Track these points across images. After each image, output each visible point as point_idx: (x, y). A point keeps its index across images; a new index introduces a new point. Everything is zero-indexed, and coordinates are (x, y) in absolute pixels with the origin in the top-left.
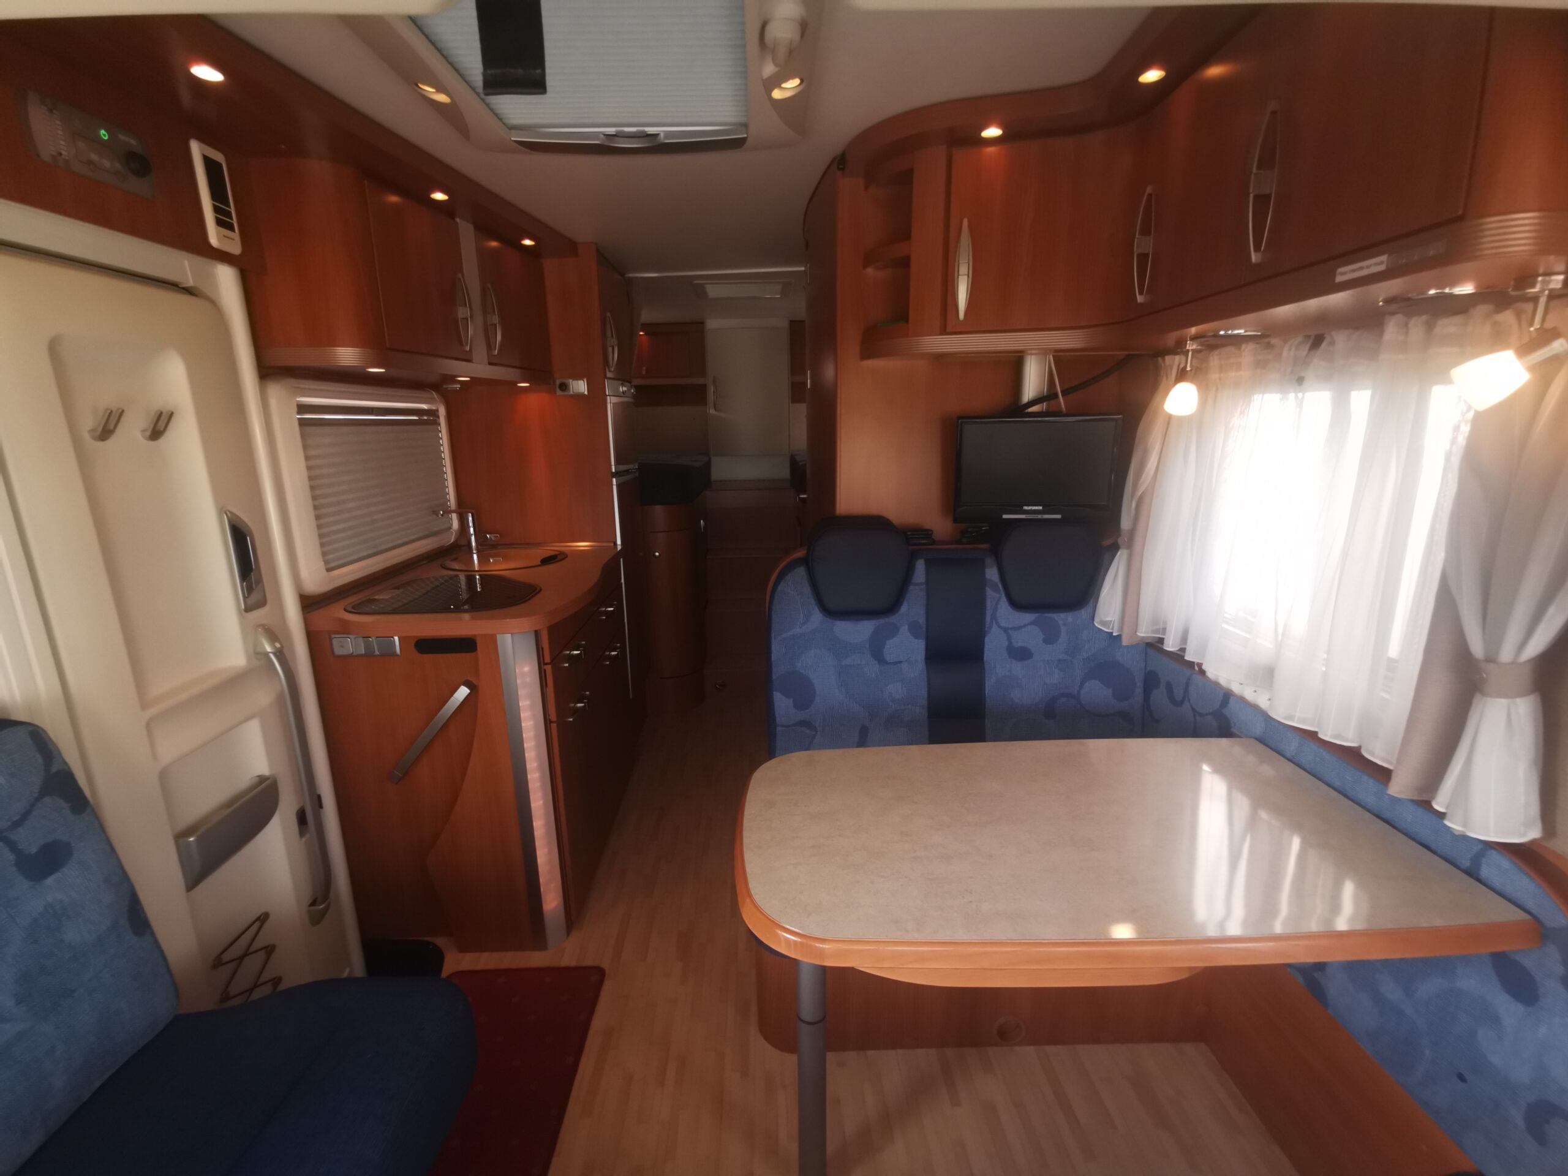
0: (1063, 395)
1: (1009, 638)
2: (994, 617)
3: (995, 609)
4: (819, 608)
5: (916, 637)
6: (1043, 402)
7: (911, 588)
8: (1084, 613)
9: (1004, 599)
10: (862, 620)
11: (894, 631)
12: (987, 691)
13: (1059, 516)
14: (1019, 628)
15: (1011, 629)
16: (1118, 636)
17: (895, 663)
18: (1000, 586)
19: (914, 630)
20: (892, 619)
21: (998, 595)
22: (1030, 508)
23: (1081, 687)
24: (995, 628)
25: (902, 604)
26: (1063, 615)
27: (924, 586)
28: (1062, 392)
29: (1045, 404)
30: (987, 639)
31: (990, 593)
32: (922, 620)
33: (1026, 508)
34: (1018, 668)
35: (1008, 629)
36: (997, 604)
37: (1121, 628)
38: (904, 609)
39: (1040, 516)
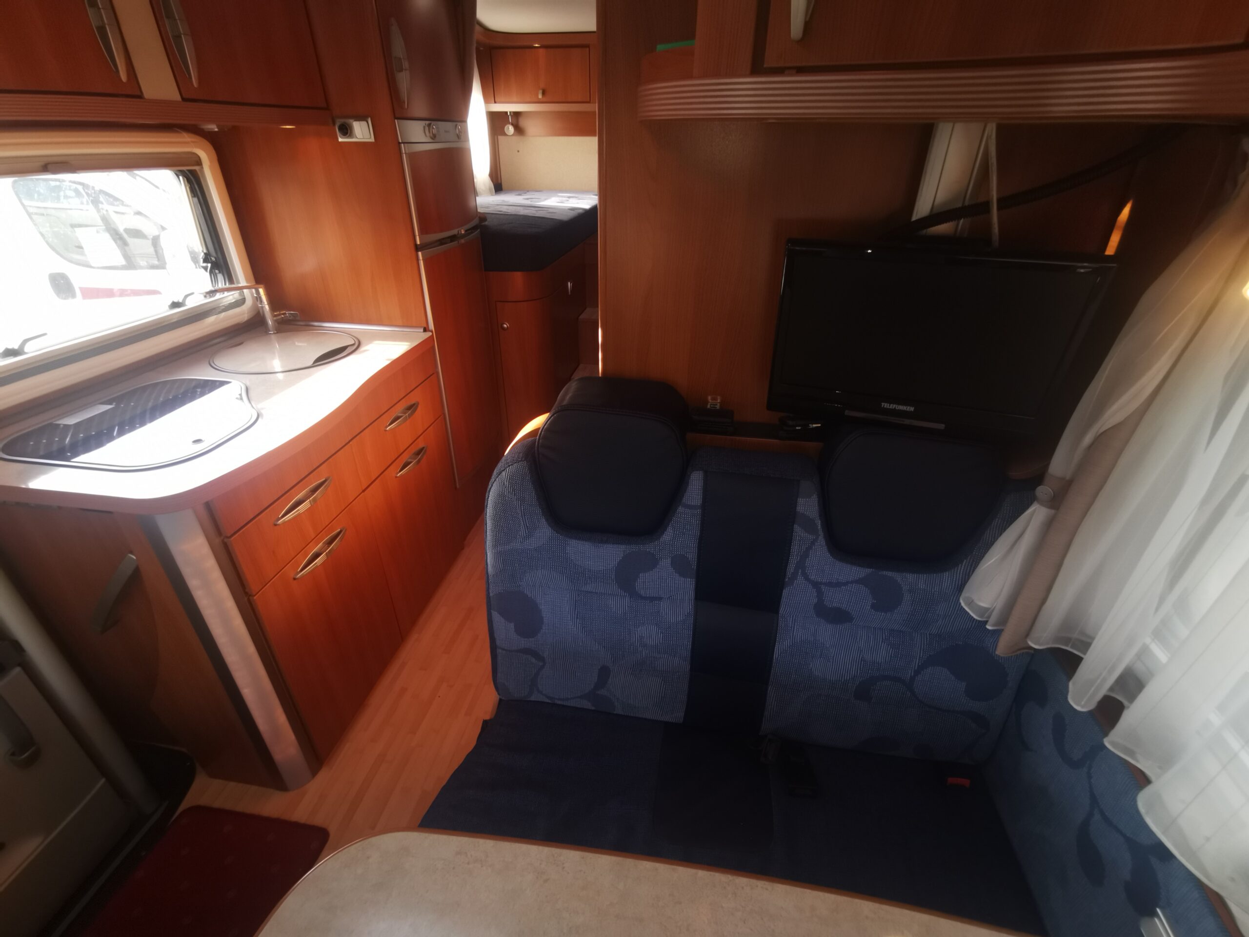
0: (999, 209)
1: (820, 594)
2: (801, 565)
3: (805, 555)
4: (547, 520)
5: (682, 574)
6: (958, 218)
7: (680, 509)
8: (946, 579)
9: (821, 540)
10: (606, 542)
11: (652, 562)
12: (775, 656)
13: (942, 426)
14: (838, 584)
15: (826, 584)
16: (994, 631)
17: (652, 599)
18: (819, 523)
19: (679, 565)
20: (650, 547)
21: (811, 537)
22: (893, 406)
23: (917, 672)
24: (800, 579)
25: (665, 530)
26: (911, 577)
27: (699, 511)
28: (999, 200)
29: (962, 221)
30: (785, 592)
31: (799, 532)
32: (692, 556)
33: (885, 405)
34: (826, 633)
35: (821, 583)
36: (809, 548)
37: (1004, 619)
38: (668, 535)
39: (907, 422)
